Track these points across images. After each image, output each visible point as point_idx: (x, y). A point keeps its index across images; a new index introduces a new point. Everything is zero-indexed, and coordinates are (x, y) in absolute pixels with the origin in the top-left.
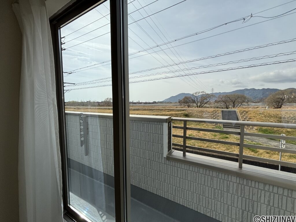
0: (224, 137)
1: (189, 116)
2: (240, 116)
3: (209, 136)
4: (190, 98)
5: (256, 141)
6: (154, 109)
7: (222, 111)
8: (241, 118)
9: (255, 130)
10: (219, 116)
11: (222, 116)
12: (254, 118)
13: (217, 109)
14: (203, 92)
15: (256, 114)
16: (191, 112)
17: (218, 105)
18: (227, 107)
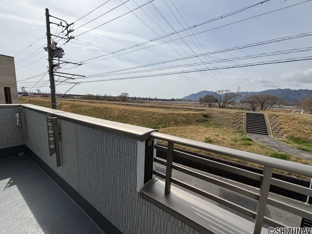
0: (245, 143)
1: (209, 117)
2: (268, 120)
3: (229, 140)
4: (212, 97)
5: (285, 151)
6: (171, 108)
7: (247, 113)
8: (269, 123)
9: (284, 137)
10: (242, 119)
11: (247, 119)
12: (285, 123)
13: (241, 111)
14: (227, 90)
15: (288, 119)
16: (211, 112)
17: (244, 105)
18: (253, 108)
